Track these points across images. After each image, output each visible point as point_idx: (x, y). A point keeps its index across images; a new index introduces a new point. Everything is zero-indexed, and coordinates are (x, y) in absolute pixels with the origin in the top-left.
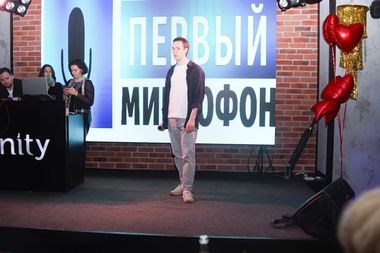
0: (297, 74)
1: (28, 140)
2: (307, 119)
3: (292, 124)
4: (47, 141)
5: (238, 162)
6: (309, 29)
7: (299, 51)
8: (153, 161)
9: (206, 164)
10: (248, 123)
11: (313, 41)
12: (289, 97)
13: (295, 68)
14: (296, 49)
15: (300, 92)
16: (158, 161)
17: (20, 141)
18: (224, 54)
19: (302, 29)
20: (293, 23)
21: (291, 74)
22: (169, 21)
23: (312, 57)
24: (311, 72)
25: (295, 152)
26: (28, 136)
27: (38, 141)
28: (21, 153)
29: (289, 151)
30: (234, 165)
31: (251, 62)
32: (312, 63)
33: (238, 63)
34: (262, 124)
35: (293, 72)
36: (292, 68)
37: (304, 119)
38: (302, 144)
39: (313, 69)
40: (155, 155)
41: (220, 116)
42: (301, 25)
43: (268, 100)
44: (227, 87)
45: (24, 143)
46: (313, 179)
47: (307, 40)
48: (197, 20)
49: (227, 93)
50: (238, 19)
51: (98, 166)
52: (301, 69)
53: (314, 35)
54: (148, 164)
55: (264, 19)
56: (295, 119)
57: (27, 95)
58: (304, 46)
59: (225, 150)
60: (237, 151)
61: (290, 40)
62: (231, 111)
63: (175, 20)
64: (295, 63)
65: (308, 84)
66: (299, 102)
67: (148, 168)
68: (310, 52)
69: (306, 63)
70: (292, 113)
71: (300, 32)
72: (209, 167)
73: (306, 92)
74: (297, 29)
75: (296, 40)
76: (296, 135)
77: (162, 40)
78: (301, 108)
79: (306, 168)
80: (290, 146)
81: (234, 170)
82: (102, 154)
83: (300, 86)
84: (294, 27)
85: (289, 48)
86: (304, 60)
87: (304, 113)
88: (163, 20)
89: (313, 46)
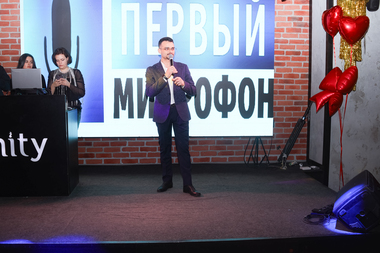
0: (289, 64)
1: (22, 139)
2: (299, 109)
3: (285, 115)
4: (45, 140)
5: (231, 154)
6: (301, 19)
7: (292, 42)
8: (144, 155)
9: (200, 157)
10: (246, 114)
11: (305, 31)
12: (282, 87)
13: (288, 58)
14: (288, 39)
15: (292, 82)
16: (150, 155)
17: (12, 141)
18: (222, 44)
19: (294, 19)
20: (285, 13)
21: (283, 64)
22: (164, 8)
23: (303, 47)
24: (303, 63)
25: (287, 142)
26: (21, 135)
27: (34, 140)
28: (13, 154)
29: (281, 142)
30: (228, 157)
31: (249, 53)
32: (304, 53)
33: (236, 53)
34: (261, 115)
35: (286, 62)
36: (284, 59)
37: (296, 109)
38: (295, 134)
39: (304, 59)
40: (146, 149)
41: (219, 108)
42: (293, 15)
43: (266, 91)
44: (225, 77)
45: (17, 143)
46: (308, 168)
47: (299, 31)
48: (194, 7)
49: (225, 84)
50: (236, 7)
51: (85, 163)
52: (294, 59)
53: (305, 25)
54: (139, 158)
55: (262, 8)
56: (287, 109)
57: (18, 90)
58: (296, 36)
59: (219, 142)
60: (230, 142)
61: (282, 30)
62: (229, 103)
63: (171, 7)
64: (288, 53)
65: (300, 74)
66: (291, 93)
67: (139, 163)
68: (302, 42)
69: (298, 53)
70: (285, 103)
71: (292, 22)
72: (202, 160)
73: (298, 82)
74: (289, 19)
75: (289, 30)
76: (289, 125)
77: (157, 28)
78: (294, 98)
79: (298, 158)
80: (283, 136)
81: (228, 162)
82: (88, 150)
83: (292, 76)
84: (287, 16)
85: (282, 38)
86: (296, 50)
87: (296, 103)
88: (158, 7)
89: (305, 36)
